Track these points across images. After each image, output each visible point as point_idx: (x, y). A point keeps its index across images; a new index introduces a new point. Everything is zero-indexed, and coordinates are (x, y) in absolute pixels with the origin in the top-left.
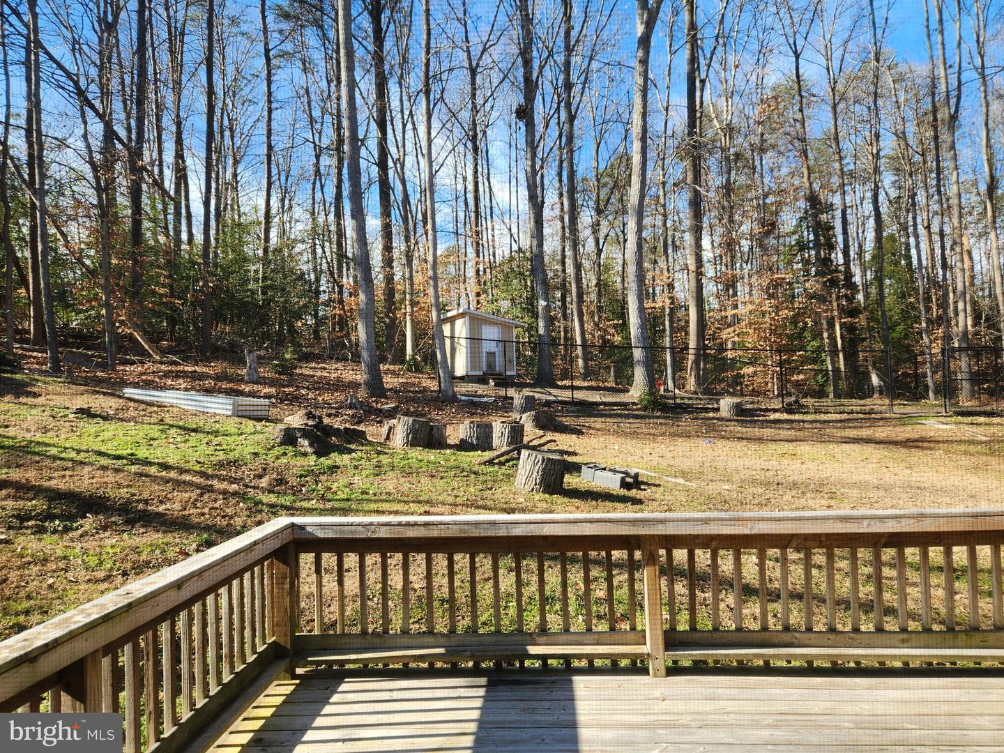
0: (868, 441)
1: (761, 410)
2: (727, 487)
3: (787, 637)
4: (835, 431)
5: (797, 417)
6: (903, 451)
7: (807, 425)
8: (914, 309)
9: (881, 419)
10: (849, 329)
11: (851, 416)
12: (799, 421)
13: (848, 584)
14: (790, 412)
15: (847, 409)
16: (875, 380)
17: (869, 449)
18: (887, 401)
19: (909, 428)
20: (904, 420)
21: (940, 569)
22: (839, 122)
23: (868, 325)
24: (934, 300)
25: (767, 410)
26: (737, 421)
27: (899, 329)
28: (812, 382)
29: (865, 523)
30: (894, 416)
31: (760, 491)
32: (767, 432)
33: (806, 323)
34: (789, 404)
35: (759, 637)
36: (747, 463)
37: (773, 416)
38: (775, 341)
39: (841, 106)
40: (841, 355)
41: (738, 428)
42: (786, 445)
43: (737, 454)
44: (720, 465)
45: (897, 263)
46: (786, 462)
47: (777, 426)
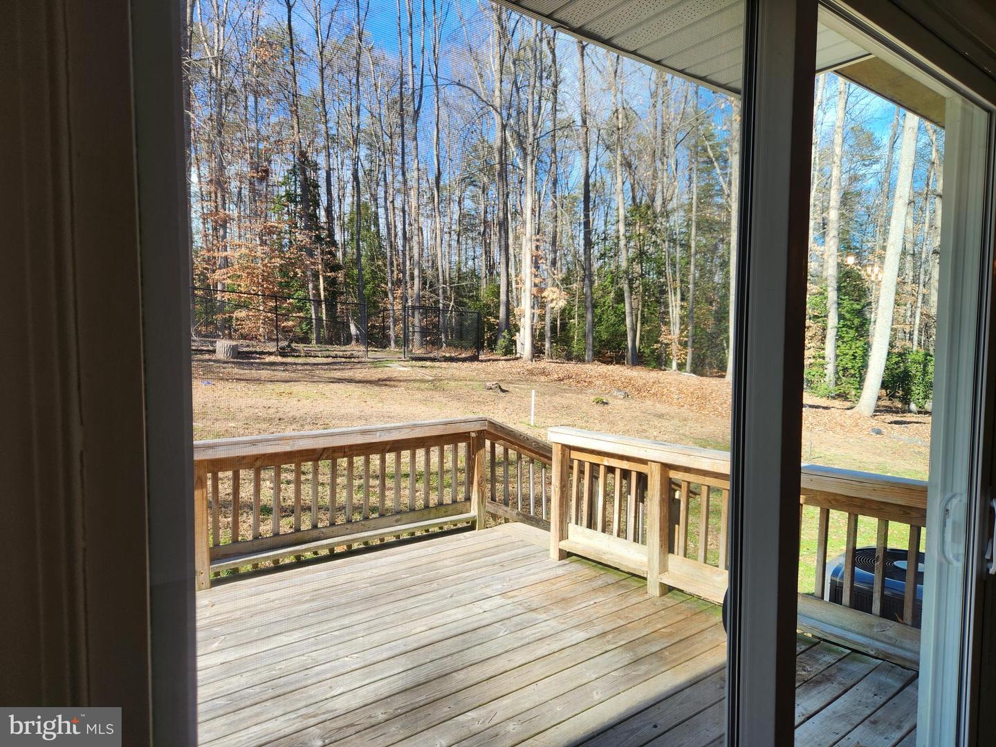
0: (350, 381)
1: (256, 352)
2: (233, 425)
3: (315, 533)
4: (322, 372)
5: (289, 360)
6: (377, 388)
7: (299, 367)
8: (381, 271)
9: (359, 363)
10: (331, 282)
11: (335, 360)
12: (292, 364)
13: (345, 494)
14: (284, 355)
15: (333, 354)
16: (353, 330)
17: (351, 387)
18: (362, 348)
19: (380, 370)
20: (376, 363)
21: (407, 476)
22: (326, 86)
23: (345, 281)
24: (395, 266)
25: (262, 353)
26: (233, 363)
27: (369, 286)
28: (298, 330)
29: (378, 434)
30: (369, 360)
31: (265, 426)
32: (264, 374)
33: (296, 274)
34: (283, 348)
35: (294, 537)
36: (250, 402)
37: (268, 359)
38: (267, 288)
39: (327, 72)
40: (323, 306)
41: (236, 370)
42: (283, 385)
43: (239, 394)
44: (222, 405)
45: (369, 230)
46: (284, 400)
47: (273, 368)
